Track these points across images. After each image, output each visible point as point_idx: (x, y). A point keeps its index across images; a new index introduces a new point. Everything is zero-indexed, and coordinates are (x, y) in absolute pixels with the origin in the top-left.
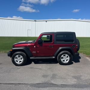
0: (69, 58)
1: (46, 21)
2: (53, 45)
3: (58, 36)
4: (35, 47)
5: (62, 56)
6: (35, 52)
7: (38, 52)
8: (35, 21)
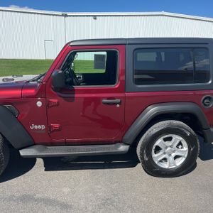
0: (186, 149)
1: (95, 17)
2: (122, 95)
3: (142, 57)
4: (39, 104)
5: (159, 142)
6: (42, 127)
7: (57, 126)
8: (63, 15)
